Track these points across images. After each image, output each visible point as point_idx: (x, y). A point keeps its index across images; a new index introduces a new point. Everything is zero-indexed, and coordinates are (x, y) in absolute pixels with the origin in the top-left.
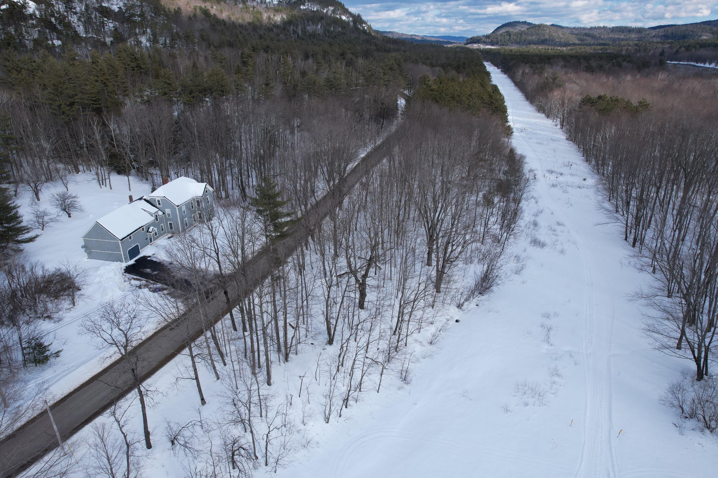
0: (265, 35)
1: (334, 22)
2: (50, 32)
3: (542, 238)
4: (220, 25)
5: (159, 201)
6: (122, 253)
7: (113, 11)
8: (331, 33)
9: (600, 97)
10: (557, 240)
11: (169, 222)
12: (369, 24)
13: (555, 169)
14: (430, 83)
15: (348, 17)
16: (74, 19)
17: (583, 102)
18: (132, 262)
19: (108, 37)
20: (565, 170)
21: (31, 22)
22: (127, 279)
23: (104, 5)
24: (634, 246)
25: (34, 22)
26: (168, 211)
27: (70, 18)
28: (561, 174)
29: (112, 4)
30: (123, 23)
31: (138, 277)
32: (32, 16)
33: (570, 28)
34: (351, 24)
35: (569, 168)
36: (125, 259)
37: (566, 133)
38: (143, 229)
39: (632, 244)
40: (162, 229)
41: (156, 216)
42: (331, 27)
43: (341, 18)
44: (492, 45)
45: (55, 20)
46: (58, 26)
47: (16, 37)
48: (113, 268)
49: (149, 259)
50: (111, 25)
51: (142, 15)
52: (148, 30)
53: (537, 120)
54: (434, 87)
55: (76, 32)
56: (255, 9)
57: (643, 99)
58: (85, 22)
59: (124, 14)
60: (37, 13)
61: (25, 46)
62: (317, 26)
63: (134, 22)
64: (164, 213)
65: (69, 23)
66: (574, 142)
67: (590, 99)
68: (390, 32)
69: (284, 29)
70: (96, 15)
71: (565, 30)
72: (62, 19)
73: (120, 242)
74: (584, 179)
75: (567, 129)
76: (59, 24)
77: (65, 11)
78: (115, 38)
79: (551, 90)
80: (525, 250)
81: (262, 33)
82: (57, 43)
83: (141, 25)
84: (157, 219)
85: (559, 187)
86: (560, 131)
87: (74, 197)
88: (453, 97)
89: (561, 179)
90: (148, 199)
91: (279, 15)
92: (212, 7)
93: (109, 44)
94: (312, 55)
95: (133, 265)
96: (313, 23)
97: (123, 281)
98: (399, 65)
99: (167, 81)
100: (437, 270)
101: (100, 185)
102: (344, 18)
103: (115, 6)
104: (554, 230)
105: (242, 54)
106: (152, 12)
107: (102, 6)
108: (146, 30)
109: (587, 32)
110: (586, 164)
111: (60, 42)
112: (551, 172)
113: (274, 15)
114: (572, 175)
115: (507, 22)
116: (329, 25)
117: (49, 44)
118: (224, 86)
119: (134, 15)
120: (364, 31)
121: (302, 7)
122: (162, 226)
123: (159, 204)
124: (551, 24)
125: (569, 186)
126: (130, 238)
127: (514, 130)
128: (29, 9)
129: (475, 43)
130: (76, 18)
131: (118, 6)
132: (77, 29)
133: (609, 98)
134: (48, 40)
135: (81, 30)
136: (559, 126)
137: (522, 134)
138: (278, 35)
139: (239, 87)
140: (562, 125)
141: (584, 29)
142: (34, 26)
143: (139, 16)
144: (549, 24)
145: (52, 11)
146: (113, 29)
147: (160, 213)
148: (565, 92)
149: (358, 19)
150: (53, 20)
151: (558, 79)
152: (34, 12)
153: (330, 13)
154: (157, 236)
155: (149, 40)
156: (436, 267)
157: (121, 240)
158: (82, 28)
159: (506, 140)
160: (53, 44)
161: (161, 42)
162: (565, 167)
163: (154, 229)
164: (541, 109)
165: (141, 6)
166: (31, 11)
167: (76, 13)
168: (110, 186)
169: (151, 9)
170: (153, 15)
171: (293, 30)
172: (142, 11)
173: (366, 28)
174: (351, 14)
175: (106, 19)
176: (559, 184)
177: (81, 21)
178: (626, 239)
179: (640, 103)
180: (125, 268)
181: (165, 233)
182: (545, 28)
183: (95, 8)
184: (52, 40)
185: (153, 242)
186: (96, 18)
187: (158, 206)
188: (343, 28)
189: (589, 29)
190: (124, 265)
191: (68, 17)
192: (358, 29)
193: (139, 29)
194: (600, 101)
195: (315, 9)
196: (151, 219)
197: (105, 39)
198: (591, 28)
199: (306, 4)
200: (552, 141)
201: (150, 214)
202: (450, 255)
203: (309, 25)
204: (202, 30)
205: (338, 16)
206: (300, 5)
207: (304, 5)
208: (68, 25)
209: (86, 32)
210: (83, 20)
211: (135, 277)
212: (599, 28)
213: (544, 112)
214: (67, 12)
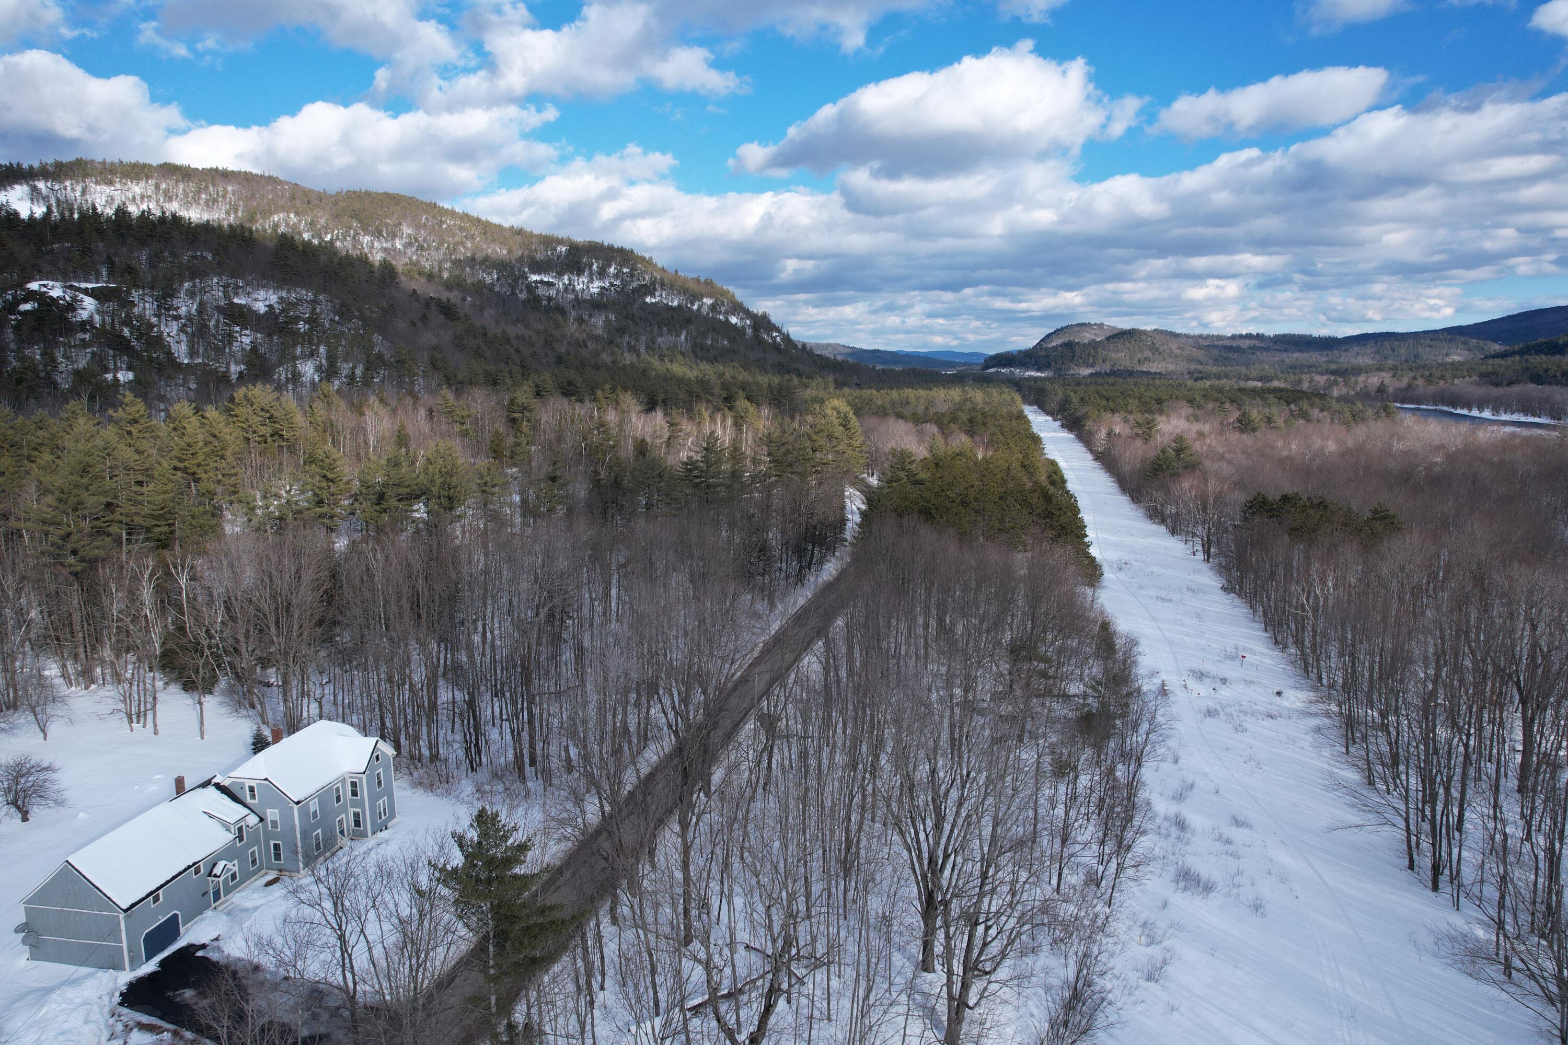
0: (569, 354)
1: (714, 329)
2: (114, 357)
3: (1204, 867)
4: (475, 337)
5: (252, 789)
6: (125, 945)
7: (256, 313)
8: (708, 350)
9: (1285, 498)
10: (1239, 873)
11: (272, 842)
12: (785, 330)
13: (1207, 667)
14: (913, 467)
15: (742, 319)
16: (170, 330)
17: (1250, 508)
18: (150, 967)
19: (236, 363)
20: (1229, 670)
21: (80, 336)
22: (119, 1027)
23: (236, 300)
24: (1435, 888)
25: (87, 336)
26: (272, 814)
27: (162, 328)
28: (1224, 681)
29: (256, 300)
30: (270, 335)
31: (154, 1021)
32: (84, 325)
33: (1193, 337)
34: (749, 331)
35: (1237, 663)
36: (132, 960)
37: (1220, 573)
38: (197, 871)
39: (1430, 884)
40: (254, 862)
41: (240, 829)
42: (706, 338)
43: (727, 319)
44: (1038, 370)
45: (132, 333)
46: (134, 343)
47: (41, 367)
48: (87, 993)
49: (200, 954)
50: (247, 340)
51: (313, 321)
52: (322, 349)
53: (1152, 541)
54: (923, 476)
55: (169, 354)
56: (552, 303)
57: (1379, 504)
58: (193, 335)
59: (277, 317)
60: (97, 318)
61: (55, 385)
62: (678, 336)
63: (296, 333)
64: (262, 820)
65: (160, 338)
66: (1239, 595)
67: (1264, 501)
68: (828, 345)
69: (611, 342)
70: (218, 321)
71: (1184, 340)
72: (145, 331)
73: (122, 916)
74: (1279, 694)
75: (1220, 565)
76: (138, 339)
77: (155, 315)
78: (250, 365)
79: (1175, 476)
80: (1165, 905)
81: (563, 350)
82: (125, 376)
83: (307, 338)
84: (241, 838)
85: (1222, 716)
86: (1205, 567)
87: (46, 769)
88: (964, 503)
89: (1225, 693)
90: (226, 783)
91: (600, 315)
92: (464, 300)
93: (234, 377)
94: (664, 401)
95: (150, 979)
96: (670, 332)
97: (106, 1035)
98: (844, 426)
99: (328, 474)
100: (950, 997)
101: (131, 721)
102: (734, 320)
103: (260, 304)
104: (1229, 842)
105: (512, 402)
106: (336, 313)
107: (233, 303)
108: (317, 349)
109: (1227, 343)
110: (1277, 653)
111: (131, 376)
112: (1200, 675)
113: (590, 316)
114: (1249, 683)
115: (1064, 324)
116: (704, 335)
117: (106, 380)
118: (456, 487)
119: (297, 319)
120: (775, 347)
121: (648, 300)
122: (253, 853)
123: (253, 797)
124: (1154, 327)
125: (1245, 713)
126: (156, 899)
127: (1105, 569)
128: (80, 311)
129: (1004, 366)
130: (176, 327)
131: (267, 303)
132: (174, 348)
133: (1305, 498)
134: (107, 370)
135: (181, 351)
136: (1200, 556)
137: (1121, 575)
138: (597, 354)
139: (487, 489)
140: (1207, 552)
141: (1220, 338)
142: (84, 344)
143: (307, 321)
144: (1148, 328)
145: (128, 316)
146: (248, 348)
147: (253, 820)
148: (1206, 480)
149: (762, 323)
150: (126, 332)
151: (1187, 452)
152: (91, 317)
153: (705, 310)
154: (235, 881)
155: (318, 369)
156: (945, 988)
157: (125, 911)
158: (184, 347)
159: (1089, 591)
160: (116, 380)
161: (345, 373)
162: (1229, 662)
163: (230, 865)
164: (1156, 515)
165: (315, 302)
166: (84, 315)
167: (177, 318)
168: (155, 725)
169: (334, 307)
170: (337, 318)
171: (628, 343)
172: (313, 311)
173: (778, 339)
174: (748, 313)
175: (237, 329)
176: (1223, 708)
177: (186, 333)
178: (1411, 866)
179: (1375, 512)
180: (124, 988)
181: (260, 869)
182: (1144, 337)
183: (219, 309)
184: (116, 370)
185: (223, 899)
186: (216, 326)
187: (249, 801)
188: (732, 340)
189: (1229, 338)
190: (125, 977)
191: (159, 326)
192: (761, 342)
193: (302, 348)
194: (1287, 506)
195: (675, 304)
196: (226, 838)
197: (228, 368)
198: (1234, 337)
199: (657, 294)
200: (1190, 593)
201: (224, 826)
202: (980, 954)
203: (661, 335)
204: (436, 348)
205: (722, 317)
206: (645, 295)
207: (653, 295)
208: (158, 342)
209: (192, 353)
210: (189, 330)
211: (145, 1019)
212: (1249, 336)
213: (1163, 521)
214: (158, 316)
